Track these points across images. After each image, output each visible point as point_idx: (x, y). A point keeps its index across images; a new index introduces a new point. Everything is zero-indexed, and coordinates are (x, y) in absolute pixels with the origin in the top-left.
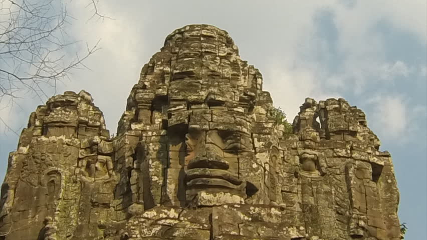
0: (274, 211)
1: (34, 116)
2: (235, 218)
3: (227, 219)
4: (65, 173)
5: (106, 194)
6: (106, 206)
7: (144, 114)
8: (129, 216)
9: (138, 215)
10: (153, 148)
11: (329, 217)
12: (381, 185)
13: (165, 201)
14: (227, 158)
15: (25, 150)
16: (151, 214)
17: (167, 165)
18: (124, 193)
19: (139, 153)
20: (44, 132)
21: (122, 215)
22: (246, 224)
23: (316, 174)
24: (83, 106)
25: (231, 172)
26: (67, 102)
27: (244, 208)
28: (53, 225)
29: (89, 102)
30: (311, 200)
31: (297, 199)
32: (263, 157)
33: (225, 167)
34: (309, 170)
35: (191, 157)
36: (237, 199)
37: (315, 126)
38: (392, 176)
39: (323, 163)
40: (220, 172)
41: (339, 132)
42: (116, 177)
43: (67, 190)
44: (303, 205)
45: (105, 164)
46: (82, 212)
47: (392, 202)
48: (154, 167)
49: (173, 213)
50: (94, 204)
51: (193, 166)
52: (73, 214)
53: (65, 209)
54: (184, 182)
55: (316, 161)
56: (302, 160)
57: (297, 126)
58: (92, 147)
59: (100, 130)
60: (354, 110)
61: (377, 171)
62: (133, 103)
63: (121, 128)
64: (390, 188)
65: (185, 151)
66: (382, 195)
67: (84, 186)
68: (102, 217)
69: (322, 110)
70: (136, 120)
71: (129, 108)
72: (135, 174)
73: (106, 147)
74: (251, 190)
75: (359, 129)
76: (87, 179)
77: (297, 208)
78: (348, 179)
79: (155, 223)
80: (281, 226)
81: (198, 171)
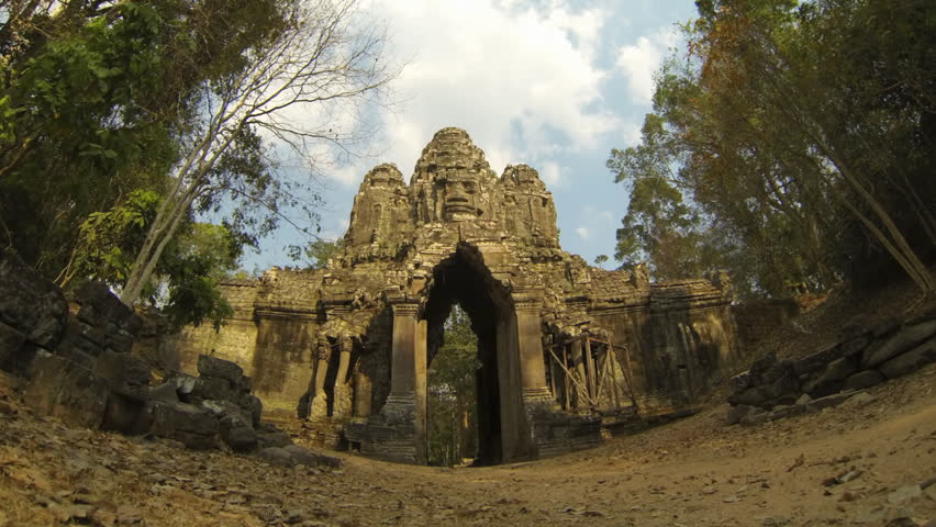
0: (492, 223)
1: (367, 176)
2: (471, 227)
3: (468, 228)
4: (383, 206)
5: (405, 216)
6: (405, 222)
7: (424, 174)
8: (417, 227)
9: (421, 227)
10: (429, 192)
11: (520, 225)
12: (547, 209)
13: (435, 219)
14: (467, 196)
15: (362, 194)
16: (428, 226)
17: (436, 201)
18: (414, 215)
19: (422, 194)
20: (372, 184)
21: (413, 227)
22: (477, 230)
23: (513, 203)
24: (392, 171)
25: (469, 203)
26: (383, 169)
27: (476, 222)
28: (377, 233)
29: (395, 169)
30: (511, 217)
31: (504, 217)
32: (486, 195)
33: (466, 201)
34: (510, 202)
35: (448, 196)
36: (473, 217)
37: (512, 179)
38: (553, 204)
39: (517, 198)
40: (463, 203)
41: (524, 182)
42: (410, 207)
43: (385, 215)
44: (506, 220)
45: (404, 200)
46: (393, 226)
47: (553, 217)
48: (430, 201)
49: (439, 225)
50: (399, 221)
51: (450, 200)
52: (388, 227)
53: (383, 224)
54: (445, 208)
55: (513, 197)
56: (506, 196)
57: (503, 179)
58: (397, 192)
59: (401, 183)
60: (533, 170)
61: (545, 201)
62: (418, 169)
63: (412, 182)
64: (552, 210)
65: (445, 193)
66: (548, 214)
67: (393, 212)
68: (403, 228)
69: (516, 171)
70: (419, 177)
71: (416, 171)
72: (419, 205)
73: (404, 192)
74: (480, 213)
75: (535, 180)
76: (395, 208)
77: (504, 221)
78: (530, 206)
79: (430, 231)
80: (495, 231)
81: (452, 203)
